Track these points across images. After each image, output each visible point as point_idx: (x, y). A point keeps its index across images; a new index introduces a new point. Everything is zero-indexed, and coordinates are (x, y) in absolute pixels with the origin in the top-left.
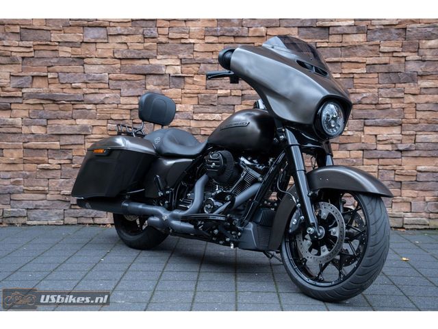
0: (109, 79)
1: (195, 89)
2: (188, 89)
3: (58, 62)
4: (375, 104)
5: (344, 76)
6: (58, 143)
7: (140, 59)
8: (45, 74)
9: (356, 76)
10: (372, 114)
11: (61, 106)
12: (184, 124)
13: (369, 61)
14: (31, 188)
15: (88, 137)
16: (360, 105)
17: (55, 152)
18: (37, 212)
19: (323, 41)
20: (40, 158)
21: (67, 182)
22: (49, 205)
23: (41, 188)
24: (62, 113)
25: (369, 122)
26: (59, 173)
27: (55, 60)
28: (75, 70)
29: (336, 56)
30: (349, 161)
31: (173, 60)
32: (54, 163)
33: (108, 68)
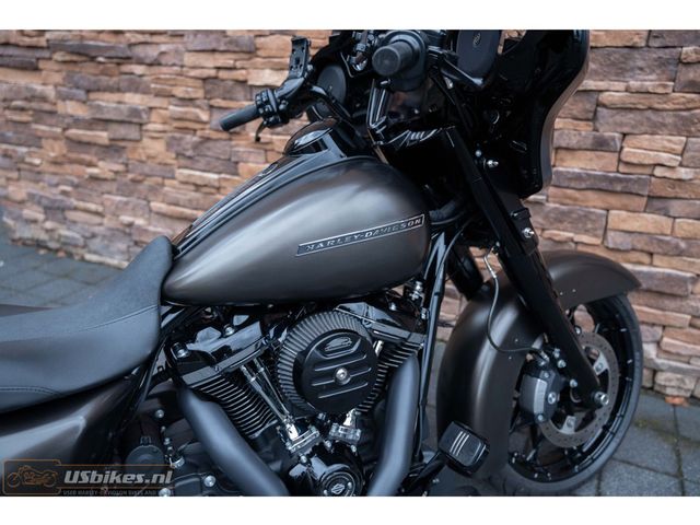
6: (106, 134)
15: (145, 127)
17: (104, 149)
24: (104, 80)
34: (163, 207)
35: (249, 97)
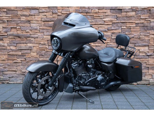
0: (40, 29)
3: (20, 23)
4: (139, 38)
5: (127, 28)
6: (21, 53)
7: (51, 21)
8: (16, 27)
9: (131, 27)
10: (137, 42)
11: (22, 39)
13: (137, 22)
14: (10, 70)
15: (32, 50)
16: (133, 39)
17: (19, 56)
18: (13, 78)
19: (119, 14)
20: (14, 58)
21: (24, 67)
22: (17, 76)
23: (14, 70)
24: (22, 42)
25: (136, 45)
26: (21, 64)
27: (19, 22)
28: (27, 25)
29: (124, 20)
32: (19, 60)
33: (39, 25)
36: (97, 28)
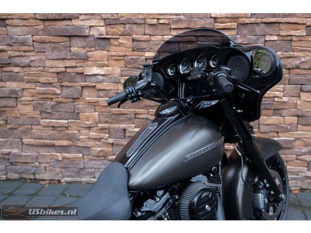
0: (34, 41)
1: (121, 51)
2: (114, 51)
5: (281, 38)
7: (62, 20)
9: (294, 38)
10: (309, 80)
12: (112, 88)
13: (310, 22)
16: (298, 70)
25: (306, 88)
29: (274, 16)
30: (283, 127)
31: (97, 21)
33: (31, 30)
34: (32, 141)
35: (84, 80)
36: (194, 39)
